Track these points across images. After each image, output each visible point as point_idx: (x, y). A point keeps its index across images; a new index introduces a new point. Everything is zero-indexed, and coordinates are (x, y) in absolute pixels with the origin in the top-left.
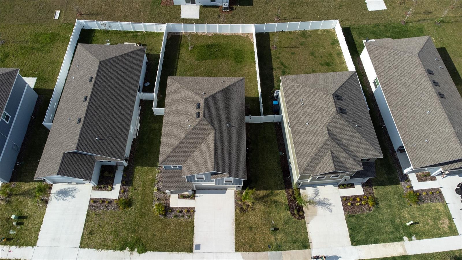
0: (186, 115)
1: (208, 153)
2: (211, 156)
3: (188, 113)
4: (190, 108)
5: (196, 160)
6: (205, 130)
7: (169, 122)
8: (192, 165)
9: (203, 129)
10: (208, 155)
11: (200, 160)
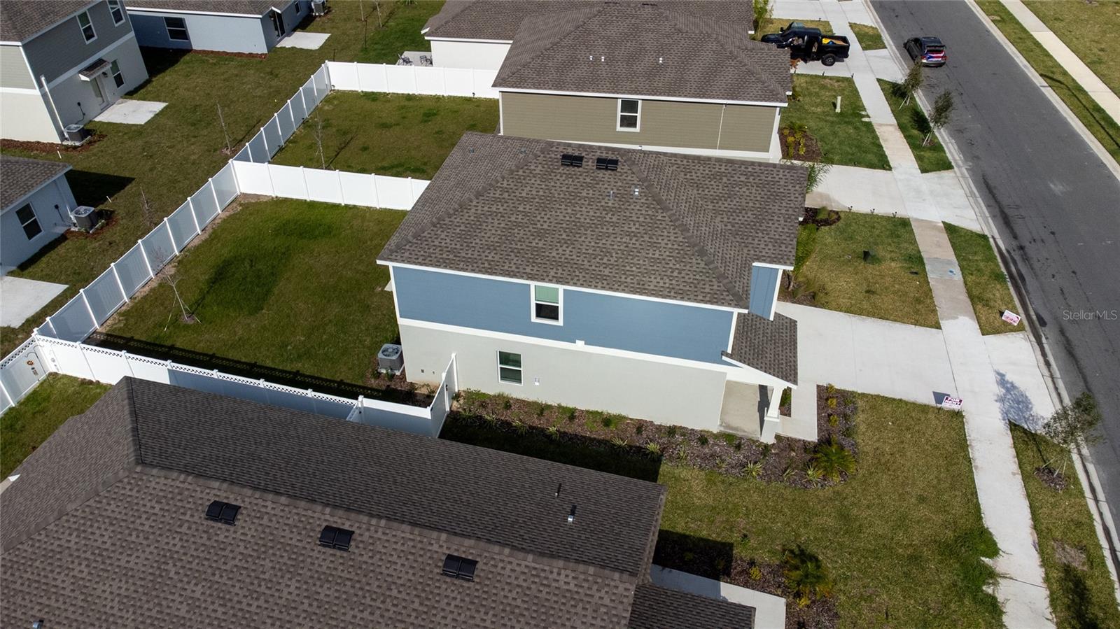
0: (587, 203)
3: (584, 194)
4: (564, 189)
5: (749, 215)
8: (762, 231)
10: (743, 178)
11: (751, 204)
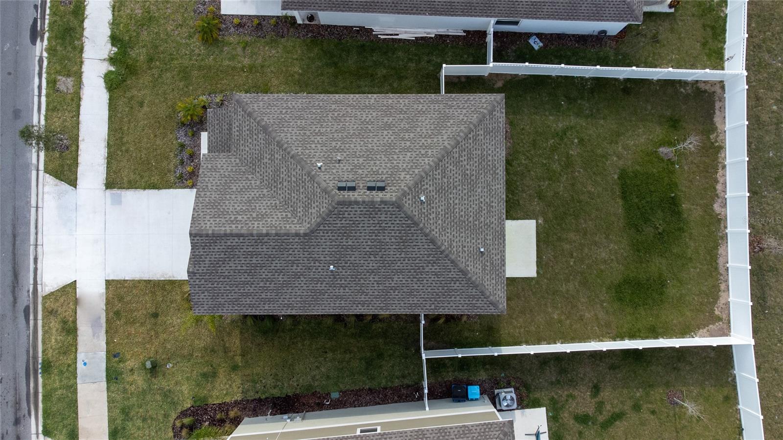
0: (358, 153)
1: (245, 217)
2: (234, 226)
6: (307, 207)
7: (350, 111)
9: (309, 201)
11: (233, 197)
